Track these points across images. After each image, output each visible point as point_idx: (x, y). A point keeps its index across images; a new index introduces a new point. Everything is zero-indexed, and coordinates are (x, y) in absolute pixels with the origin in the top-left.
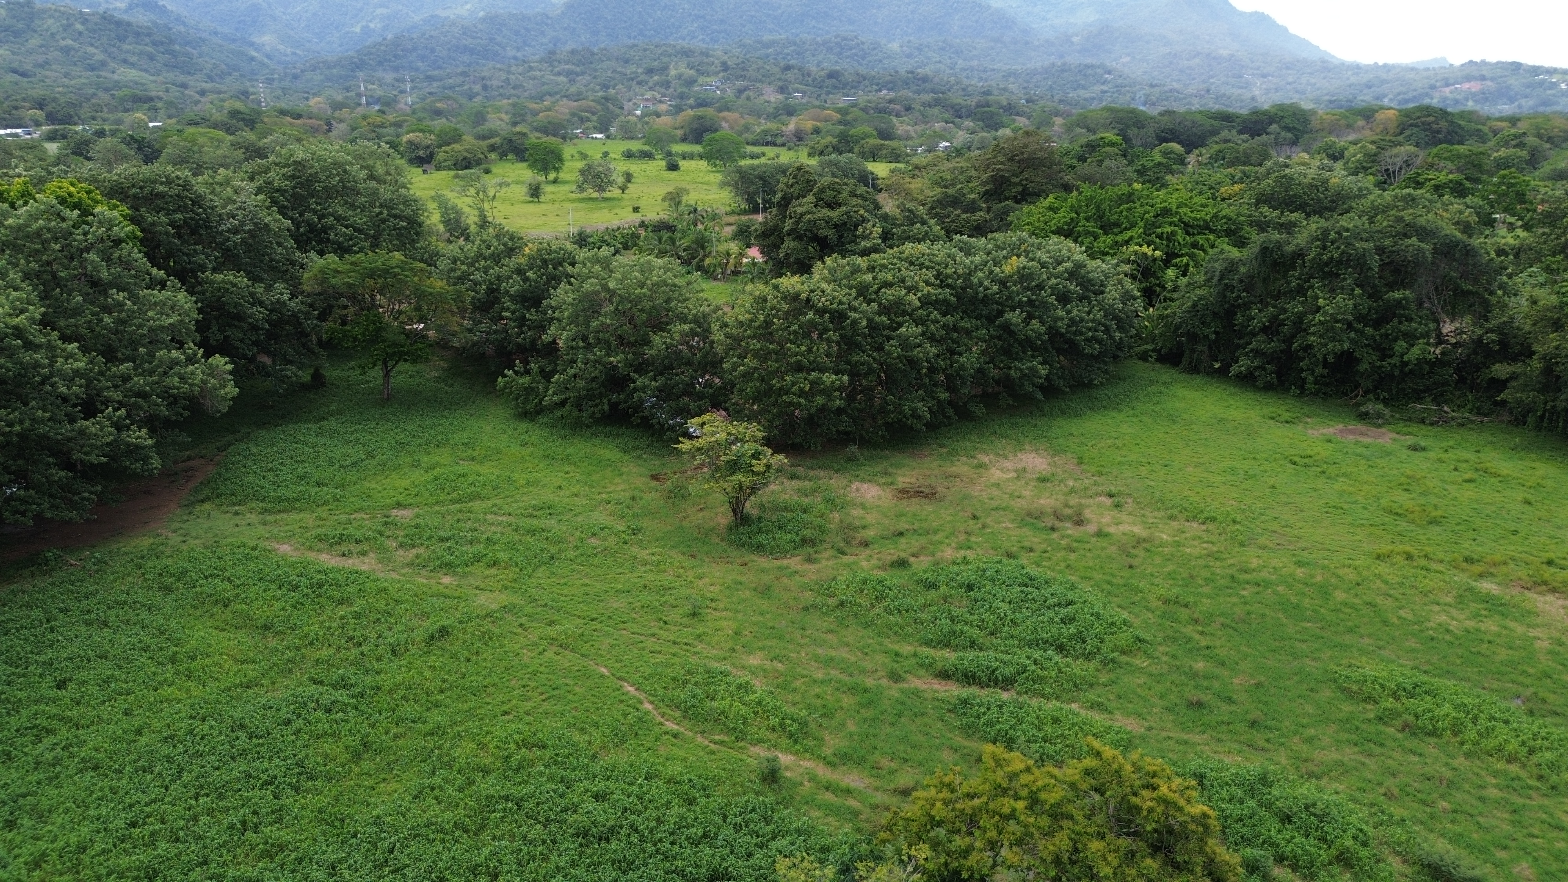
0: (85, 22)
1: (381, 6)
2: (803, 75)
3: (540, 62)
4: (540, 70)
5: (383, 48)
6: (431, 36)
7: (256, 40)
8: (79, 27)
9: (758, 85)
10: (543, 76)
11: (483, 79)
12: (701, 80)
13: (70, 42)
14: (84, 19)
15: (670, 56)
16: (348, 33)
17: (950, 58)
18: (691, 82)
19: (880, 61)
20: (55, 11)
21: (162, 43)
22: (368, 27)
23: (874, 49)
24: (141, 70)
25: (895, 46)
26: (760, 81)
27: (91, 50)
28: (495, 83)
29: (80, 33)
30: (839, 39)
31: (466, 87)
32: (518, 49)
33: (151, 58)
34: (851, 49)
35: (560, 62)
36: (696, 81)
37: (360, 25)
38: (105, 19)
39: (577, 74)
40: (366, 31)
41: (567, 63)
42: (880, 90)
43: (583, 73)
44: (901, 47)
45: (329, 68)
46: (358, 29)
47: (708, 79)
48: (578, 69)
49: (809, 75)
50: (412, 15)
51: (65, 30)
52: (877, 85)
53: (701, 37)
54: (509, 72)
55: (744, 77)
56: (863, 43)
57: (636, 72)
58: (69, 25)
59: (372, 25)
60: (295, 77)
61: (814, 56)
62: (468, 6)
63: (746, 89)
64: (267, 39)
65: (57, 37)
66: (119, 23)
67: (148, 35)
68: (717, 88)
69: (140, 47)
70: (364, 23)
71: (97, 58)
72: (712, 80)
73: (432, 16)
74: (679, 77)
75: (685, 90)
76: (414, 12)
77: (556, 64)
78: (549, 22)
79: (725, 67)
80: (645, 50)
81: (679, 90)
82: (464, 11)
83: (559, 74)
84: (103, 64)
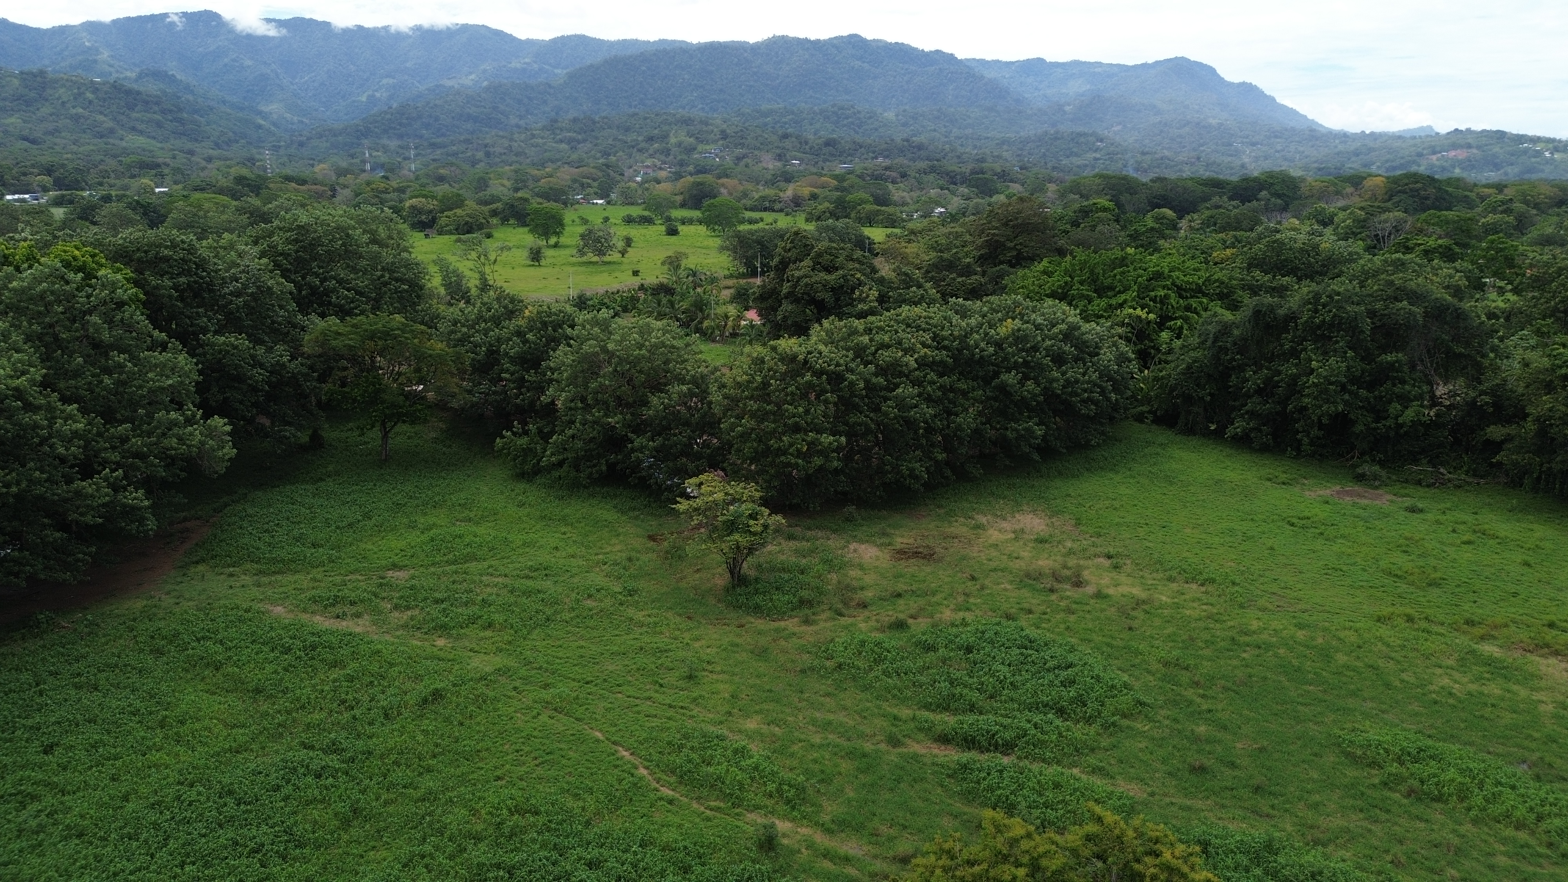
0: (95, 91)
1: (387, 76)
2: (800, 143)
3: (542, 130)
4: (542, 138)
5: (389, 116)
6: (436, 105)
7: (264, 108)
8: (89, 95)
9: (756, 152)
10: (545, 144)
11: (486, 146)
12: (700, 147)
13: (81, 110)
14: (95, 88)
15: (670, 124)
16: (354, 102)
17: (945, 126)
18: (691, 150)
19: (876, 129)
20: (67, 80)
21: (171, 111)
22: (373, 96)
23: (870, 118)
24: (149, 137)
25: (890, 115)
26: (759, 149)
27: (101, 118)
28: (498, 150)
29: (90, 102)
30: (836, 109)
31: (469, 154)
32: (521, 118)
33: (159, 125)
34: (847, 118)
35: (561, 130)
36: (695, 149)
37: (366, 95)
38: (115, 87)
39: (579, 142)
40: (372, 100)
41: (569, 131)
42: (876, 158)
43: (585, 141)
44: (897, 116)
45: (335, 135)
46: (364, 99)
47: (708, 147)
48: (580, 137)
49: (806, 143)
50: (418, 85)
51: (75, 99)
52: (874, 152)
53: (700, 106)
54: (511, 140)
55: (742, 145)
56: (859, 112)
57: (636, 140)
58: (80, 94)
59: (378, 95)
60: (301, 144)
61: (811, 124)
62: (473, 77)
63: (744, 156)
64: (274, 108)
65: (68, 105)
66: (129, 92)
67: (157, 103)
68: (717, 155)
69: (149, 115)
70: (371, 93)
71: (106, 125)
72: (711, 148)
73: (437, 86)
74: (679, 144)
75: (685, 157)
76: (419, 82)
77: (558, 132)
78: (552, 91)
79: (724, 135)
80: (645, 119)
81: (679, 158)
82: (469, 80)
83: (561, 141)
84: (112, 131)
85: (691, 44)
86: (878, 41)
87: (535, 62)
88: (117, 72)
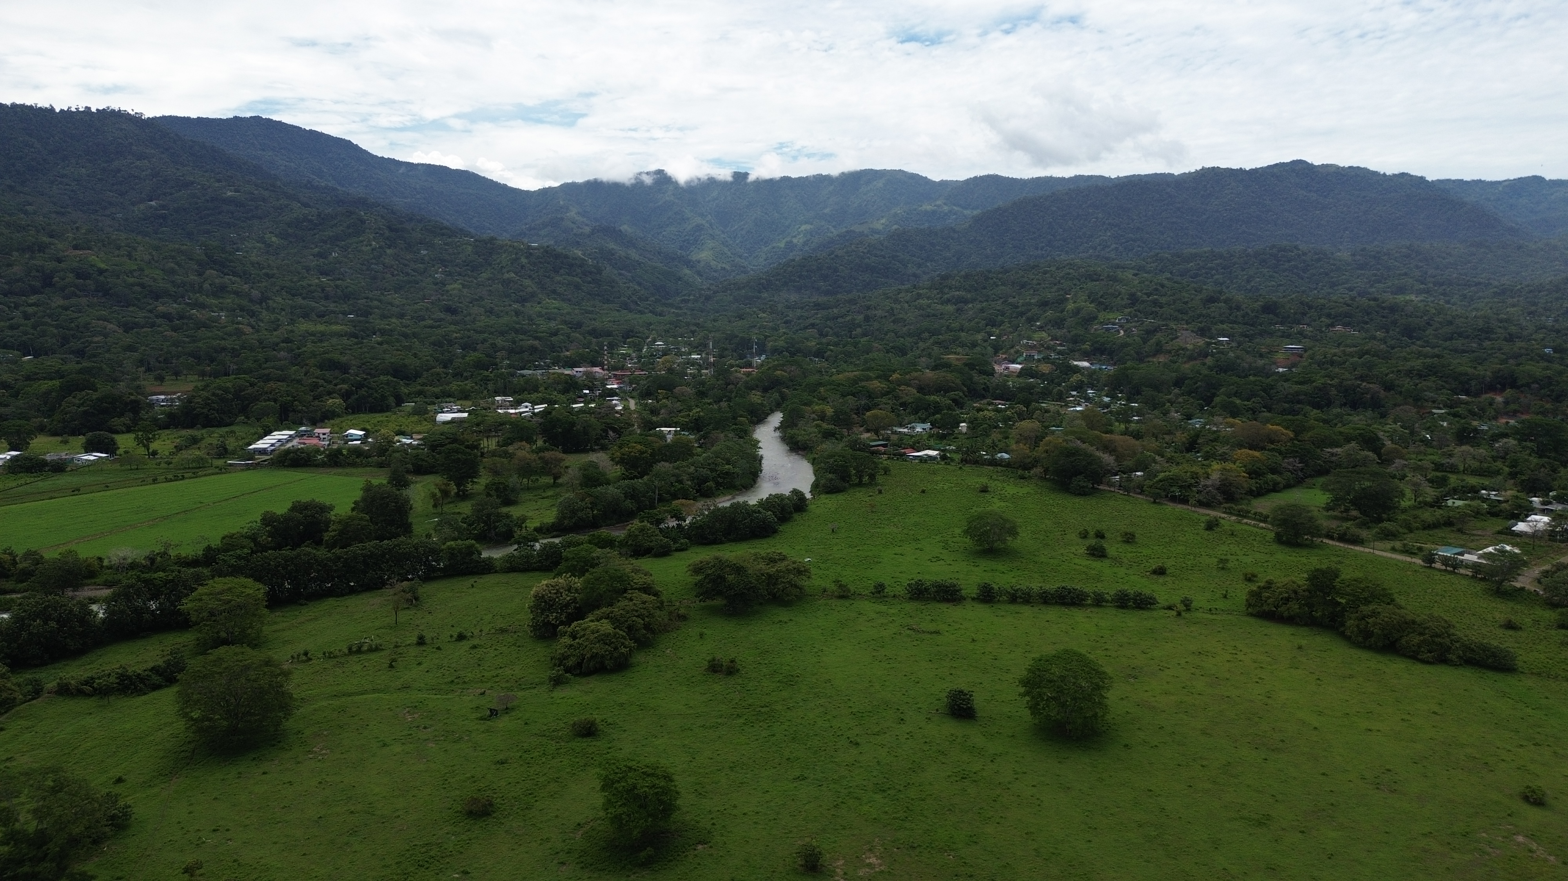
0: (529, 255)
1: (806, 223)
2: (1231, 308)
3: (930, 288)
4: (928, 298)
5: (790, 269)
6: (837, 256)
7: (694, 257)
8: (524, 260)
9: (1173, 325)
10: (929, 306)
11: (868, 308)
12: (1102, 316)
13: (513, 275)
14: (529, 252)
15: (1072, 279)
16: (774, 248)
17: (1417, 267)
18: (1091, 319)
19: (1327, 274)
20: (510, 246)
21: (591, 273)
22: (791, 242)
23: (1319, 260)
24: (563, 300)
25: (1344, 255)
26: (1176, 319)
27: (527, 282)
28: (879, 313)
29: (523, 267)
30: (1274, 251)
31: (848, 318)
32: (919, 266)
33: (577, 287)
34: (1289, 261)
35: (950, 288)
36: (1095, 318)
37: (784, 241)
38: (547, 252)
39: (966, 302)
40: (790, 246)
41: (958, 289)
42: (1333, 325)
43: (973, 300)
44: (1353, 255)
45: (739, 289)
46: (782, 245)
47: (1111, 316)
48: (969, 296)
49: (1238, 308)
50: (833, 230)
51: (512, 263)
52: (1329, 316)
53: (1114, 246)
54: (896, 301)
55: (1154, 315)
56: (1304, 254)
57: (1029, 304)
58: (517, 259)
59: (795, 241)
60: (708, 298)
61: (1243, 270)
62: (883, 221)
63: (1156, 330)
64: (704, 255)
65: (504, 270)
66: (557, 256)
67: (581, 266)
68: (1121, 326)
69: (569, 278)
70: (788, 239)
71: (529, 290)
72: (1117, 317)
73: (847, 232)
74: (1077, 311)
75: (1080, 331)
76: (834, 227)
77: (946, 290)
78: (956, 236)
79: (1134, 300)
80: (1045, 273)
81: (1074, 332)
82: (879, 225)
83: (948, 301)
84: (533, 295)
85: (1109, 179)
86: (1327, 165)
87: (945, 204)
88: (578, 227)
